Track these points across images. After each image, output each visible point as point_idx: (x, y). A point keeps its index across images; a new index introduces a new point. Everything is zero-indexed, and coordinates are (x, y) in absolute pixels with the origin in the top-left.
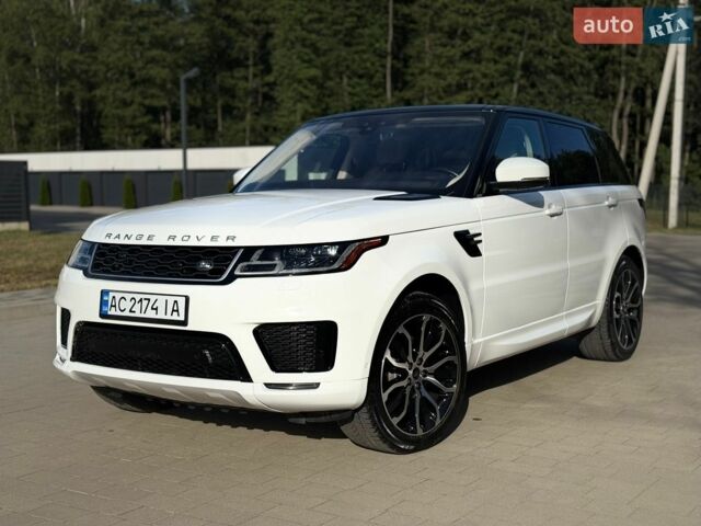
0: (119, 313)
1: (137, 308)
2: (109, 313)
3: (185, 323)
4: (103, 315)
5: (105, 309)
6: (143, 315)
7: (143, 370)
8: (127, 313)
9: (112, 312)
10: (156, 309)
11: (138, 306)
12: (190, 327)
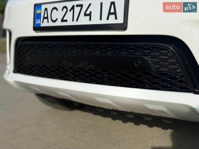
0: (51, 24)
1: (69, 16)
2: (42, 25)
3: (124, 26)
4: (37, 28)
5: (38, 22)
6: (75, 23)
7: (75, 80)
8: (59, 23)
9: (45, 24)
10: (90, 15)
11: (70, 14)
12: (130, 31)
